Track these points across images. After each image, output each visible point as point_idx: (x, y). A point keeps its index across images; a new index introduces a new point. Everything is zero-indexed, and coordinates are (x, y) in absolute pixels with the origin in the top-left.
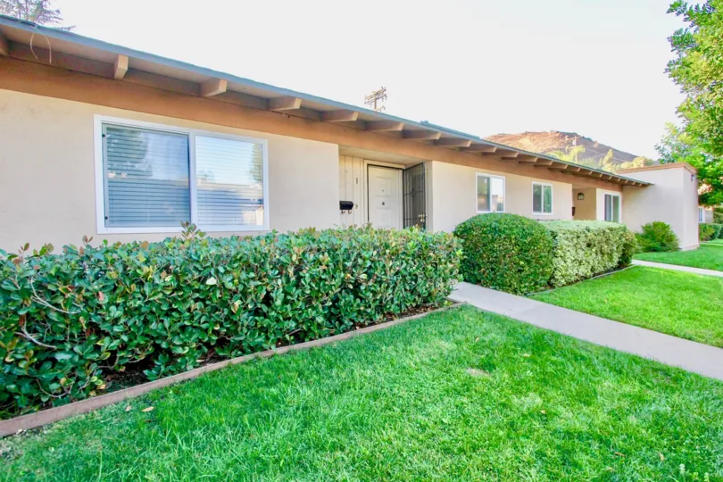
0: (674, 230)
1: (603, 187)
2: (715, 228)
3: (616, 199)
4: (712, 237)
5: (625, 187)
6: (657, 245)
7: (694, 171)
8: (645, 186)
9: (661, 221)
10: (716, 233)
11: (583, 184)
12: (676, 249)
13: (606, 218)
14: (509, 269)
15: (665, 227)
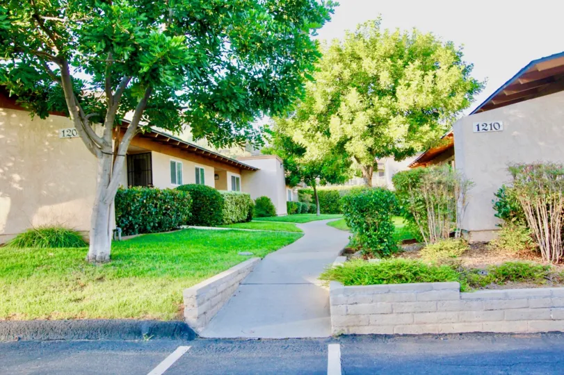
0: (273, 202)
1: (230, 170)
2: (299, 205)
3: (238, 179)
4: (297, 212)
5: (243, 171)
6: (263, 212)
7: (282, 162)
8: (255, 170)
9: (266, 196)
10: (299, 208)
11: (220, 168)
12: (274, 215)
13: (234, 188)
14: (206, 213)
15: (268, 200)
